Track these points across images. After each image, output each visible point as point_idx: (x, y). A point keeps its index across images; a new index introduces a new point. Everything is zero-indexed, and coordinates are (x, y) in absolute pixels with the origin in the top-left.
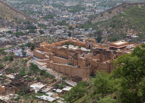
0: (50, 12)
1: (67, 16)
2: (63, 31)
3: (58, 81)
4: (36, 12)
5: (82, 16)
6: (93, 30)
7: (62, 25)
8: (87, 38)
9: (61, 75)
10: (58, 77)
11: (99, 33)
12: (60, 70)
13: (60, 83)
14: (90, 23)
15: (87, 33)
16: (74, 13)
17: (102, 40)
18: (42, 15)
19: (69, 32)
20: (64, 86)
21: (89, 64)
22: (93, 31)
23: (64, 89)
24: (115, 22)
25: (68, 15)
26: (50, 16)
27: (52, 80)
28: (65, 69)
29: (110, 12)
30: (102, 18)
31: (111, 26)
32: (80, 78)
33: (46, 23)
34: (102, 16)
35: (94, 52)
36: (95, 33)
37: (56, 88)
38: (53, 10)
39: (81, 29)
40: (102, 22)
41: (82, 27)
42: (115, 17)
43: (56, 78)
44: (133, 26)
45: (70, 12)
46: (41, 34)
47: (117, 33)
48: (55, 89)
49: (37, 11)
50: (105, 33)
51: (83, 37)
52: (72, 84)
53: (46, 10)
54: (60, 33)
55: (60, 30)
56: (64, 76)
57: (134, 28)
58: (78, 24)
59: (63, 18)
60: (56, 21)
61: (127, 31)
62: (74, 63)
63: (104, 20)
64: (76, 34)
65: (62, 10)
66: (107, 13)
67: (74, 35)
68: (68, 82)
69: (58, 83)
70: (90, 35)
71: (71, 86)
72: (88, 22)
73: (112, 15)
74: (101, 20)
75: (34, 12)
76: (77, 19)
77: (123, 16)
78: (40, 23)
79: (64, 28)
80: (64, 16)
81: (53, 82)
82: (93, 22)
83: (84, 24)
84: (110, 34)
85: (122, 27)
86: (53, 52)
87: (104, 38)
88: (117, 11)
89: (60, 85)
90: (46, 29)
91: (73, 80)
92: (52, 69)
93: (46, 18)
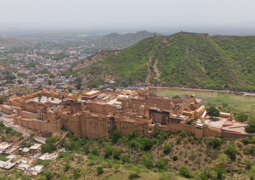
0: (33, 61)
1: (50, 64)
2: (44, 80)
3: (25, 138)
4: (18, 61)
5: (65, 64)
6: (73, 77)
7: (43, 73)
8: (67, 86)
9: (30, 131)
10: (26, 134)
11: (79, 80)
12: (28, 125)
13: (28, 140)
14: (71, 70)
15: (68, 81)
16: (57, 61)
17: (82, 87)
18: (24, 64)
19: (49, 81)
20: (32, 143)
21: (60, 118)
22: (73, 79)
23: (32, 147)
24: (93, 68)
25: (51, 62)
26: (32, 65)
27: (19, 138)
28: (34, 125)
29: (90, 60)
30: (82, 65)
31: (90, 73)
32: (50, 133)
33: (27, 72)
34: (82, 63)
35: (64, 105)
36: (76, 80)
37: (23, 147)
38: (36, 58)
39: (62, 77)
40: (83, 69)
41: (63, 75)
42: (94, 64)
43: (24, 135)
44: (111, 72)
45: (54, 59)
46: (20, 84)
47: (96, 80)
48: (21, 149)
49: (20, 60)
50: (85, 80)
51: (63, 84)
52: (42, 140)
53: (29, 58)
54: (40, 82)
55: (41, 79)
56: (32, 133)
57: (111, 74)
58: (60, 71)
59: (45, 66)
60: (38, 70)
61: (105, 77)
62: (44, 117)
63: (85, 67)
64: (56, 83)
65: (46, 59)
66: (87, 60)
67: (54, 83)
68: (36, 139)
69: (25, 141)
70: (71, 83)
71: (40, 143)
72: (69, 69)
73: (92, 62)
74: (82, 68)
75: (16, 61)
76: (59, 67)
77: (102, 63)
78: (20, 72)
79: (45, 76)
80: (46, 65)
81: (20, 140)
82: (74, 69)
83: (65, 72)
84: (89, 80)
85: (100, 74)
86: (22, 107)
87: (84, 85)
88: (96, 59)
89: (27, 142)
90: (26, 78)
91: (42, 136)
92: (19, 126)
93: (27, 67)
